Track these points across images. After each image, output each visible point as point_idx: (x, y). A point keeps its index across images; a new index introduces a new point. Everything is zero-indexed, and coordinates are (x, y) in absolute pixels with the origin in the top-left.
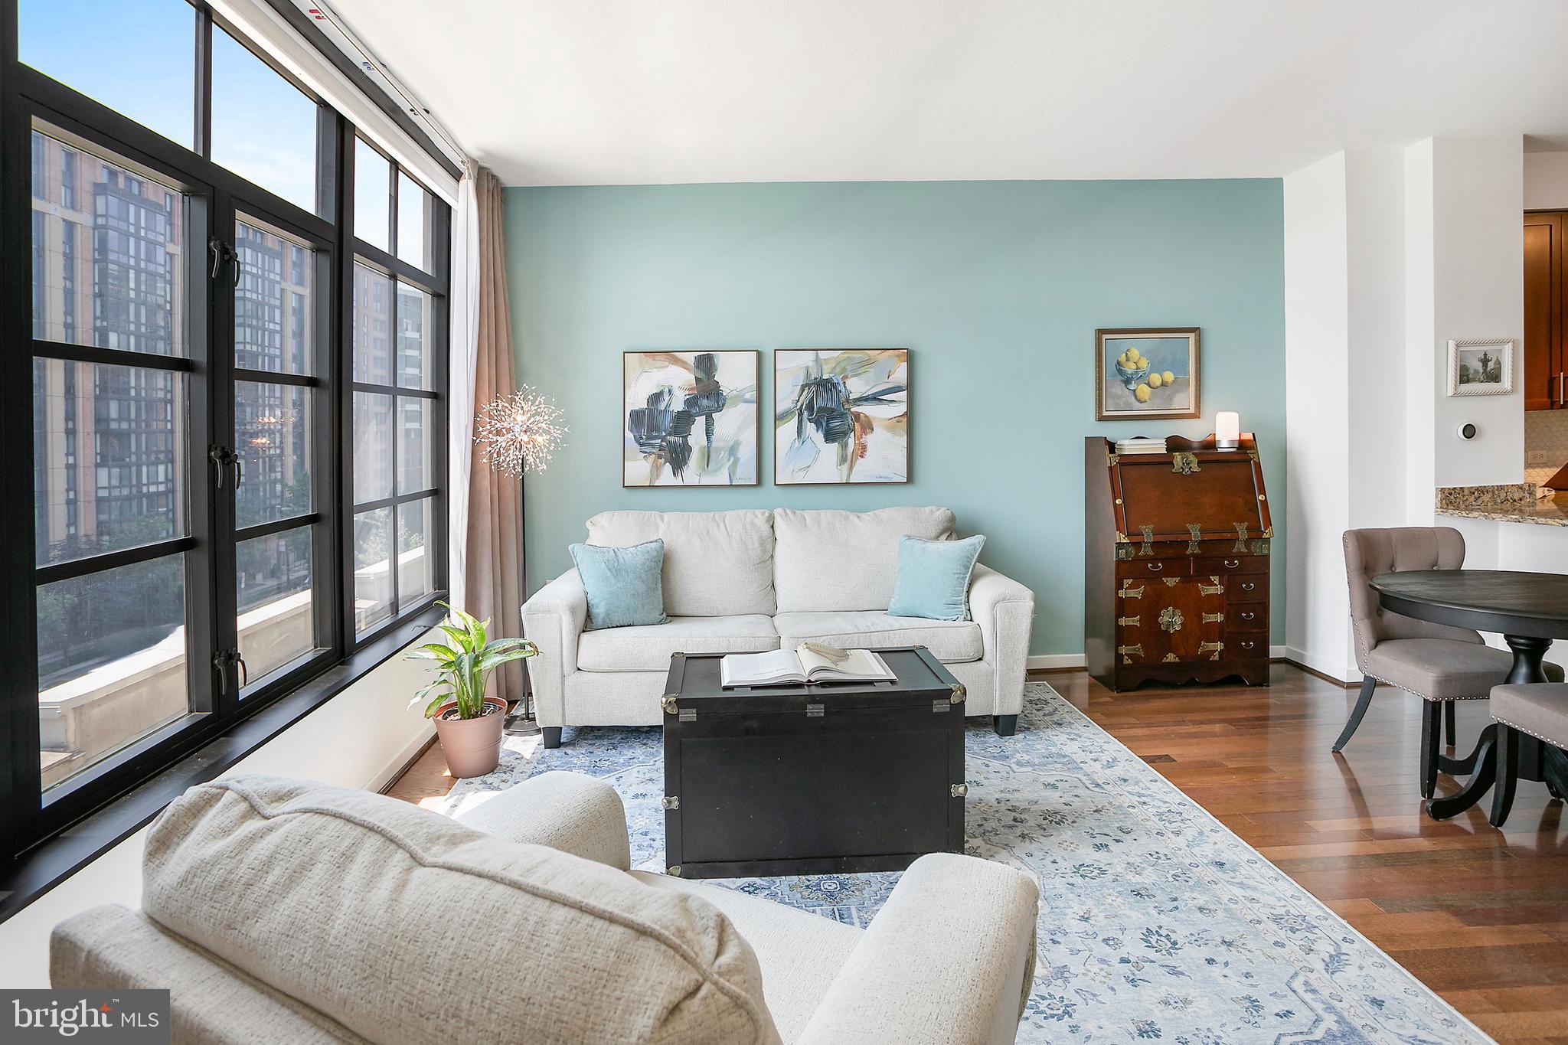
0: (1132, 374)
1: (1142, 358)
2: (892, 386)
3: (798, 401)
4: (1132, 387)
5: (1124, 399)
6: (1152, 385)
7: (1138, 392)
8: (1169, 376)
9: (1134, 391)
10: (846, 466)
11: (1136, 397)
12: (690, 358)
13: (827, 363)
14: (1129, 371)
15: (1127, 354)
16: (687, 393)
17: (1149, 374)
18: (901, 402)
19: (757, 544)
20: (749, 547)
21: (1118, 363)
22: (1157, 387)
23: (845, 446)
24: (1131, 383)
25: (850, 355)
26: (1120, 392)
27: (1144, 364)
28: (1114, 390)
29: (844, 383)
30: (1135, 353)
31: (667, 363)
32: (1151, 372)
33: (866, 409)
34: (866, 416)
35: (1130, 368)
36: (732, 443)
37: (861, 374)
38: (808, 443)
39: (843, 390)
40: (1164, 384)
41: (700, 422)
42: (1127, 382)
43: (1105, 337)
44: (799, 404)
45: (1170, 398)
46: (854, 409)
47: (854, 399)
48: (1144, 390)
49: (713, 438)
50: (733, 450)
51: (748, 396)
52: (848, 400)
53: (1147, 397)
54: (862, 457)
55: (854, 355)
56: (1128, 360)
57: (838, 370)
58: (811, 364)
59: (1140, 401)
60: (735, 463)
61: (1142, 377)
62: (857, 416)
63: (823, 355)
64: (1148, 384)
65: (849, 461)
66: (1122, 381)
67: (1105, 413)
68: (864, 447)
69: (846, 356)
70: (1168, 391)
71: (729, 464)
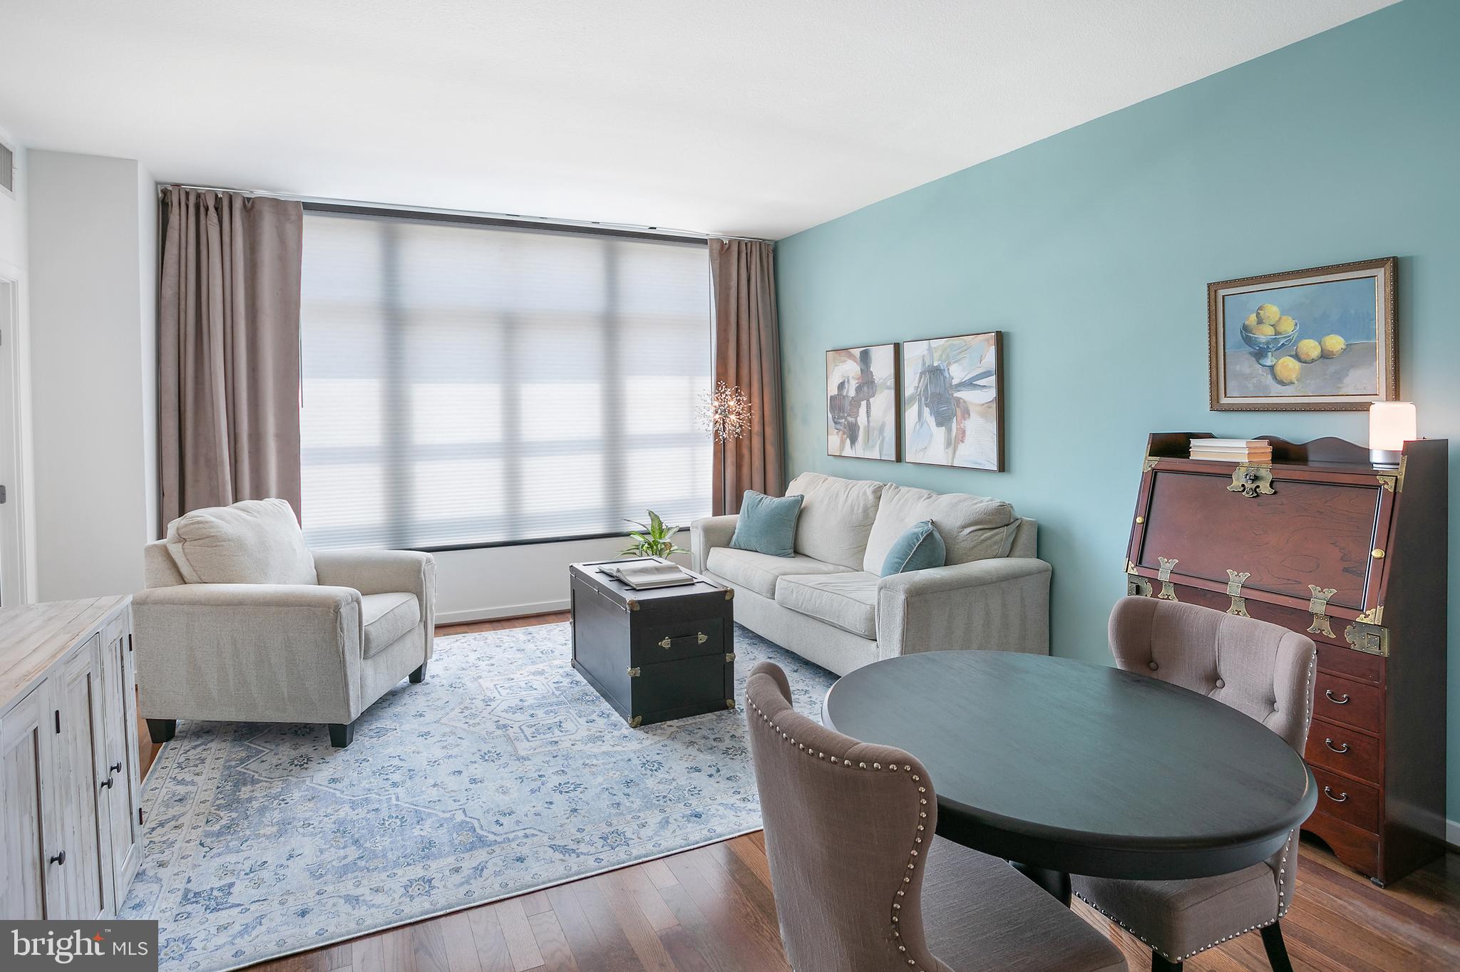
0: (1268, 343)
1: (1284, 317)
2: (984, 371)
3: (918, 387)
4: (1269, 361)
5: (1254, 381)
6: (1303, 357)
7: (1278, 369)
8: (1335, 343)
9: (1272, 368)
10: (950, 450)
11: (1275, 377)
12: (857, 352)
13: (936, 352)
14: (1263, 339)
15: (1258, 314)
16: (857, 381)
17: (1297, 342)
18: (990, 387)
19: (860, 511)
20: (855, 512)
21: (1245, 328)
22: (1313, 361)
23: (949, 430)
24: (1266, 356)
25: (952, 342)
26: (1247, 371)
27: (1288, 326)
28: (1238, 368)
29: (948, 369)
30: (1272, 311)
31: (846, 358)
32: (1302, 336)
33: (963, 395)
34: (964, 402)
35: (1264, 334)
36: (881, 423)
37: (960, 360)
38: (925, 425)
39: (948, 376)
40: (1325, 355)
41: (864, 403)
42: (1260, 354)
43: (1221, 292)
44: (919, 389)
45: (1339, 377)
46: (957, 395)
47: (955, 385)
48: (1288, 366)
49: (871, 419)
50: (881, 430)
51: (889, 384)
52: (951, 385)
53: (1293, 377)
54: (962, 442)
55: (955, 342)
56: (1260, 321)
57: (944, 357)
58: (925, 352)
59: (1282, 383)
60: (882, 441)
61: (1285, 346)
62: (958, 400)
63: (934, 343)
64: (1297, 357)
65: (953, 445)
66: (1251, 353)
67: (1224, 401)
68: (964, 432)
69: (949, 343)
70: (1332, 367)
71: (879, 441)
